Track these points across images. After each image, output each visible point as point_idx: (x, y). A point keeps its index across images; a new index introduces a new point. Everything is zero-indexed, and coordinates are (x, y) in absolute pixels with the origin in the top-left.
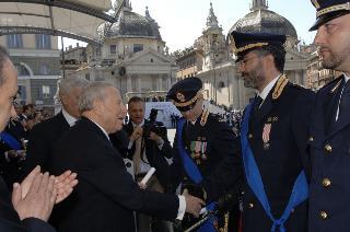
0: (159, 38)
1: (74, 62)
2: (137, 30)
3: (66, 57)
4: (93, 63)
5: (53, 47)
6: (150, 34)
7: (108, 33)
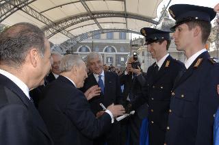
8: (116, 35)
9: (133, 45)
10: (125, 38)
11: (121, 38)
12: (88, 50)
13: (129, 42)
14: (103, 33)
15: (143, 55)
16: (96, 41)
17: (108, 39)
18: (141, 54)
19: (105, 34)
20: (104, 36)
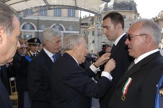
0: (136, 12)
1: (87, 24)
2: (123, 7)
3: (83, 22)
4: (97, 25)
5: (76, 16)
6: (131, 9)
7: (106, 8)
8: (65, 12)
9: (83, 24)
10: (74, 16)
11: (69, 16)
12: (32, 28)
13: (78, 21)
14: (50, 9)
15: (93, 35)
16: (42, 18)
17: (55, 15)
18: (91, 33)
19: (52, 11)
20: (51, 13)
